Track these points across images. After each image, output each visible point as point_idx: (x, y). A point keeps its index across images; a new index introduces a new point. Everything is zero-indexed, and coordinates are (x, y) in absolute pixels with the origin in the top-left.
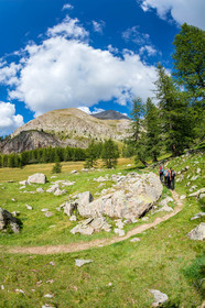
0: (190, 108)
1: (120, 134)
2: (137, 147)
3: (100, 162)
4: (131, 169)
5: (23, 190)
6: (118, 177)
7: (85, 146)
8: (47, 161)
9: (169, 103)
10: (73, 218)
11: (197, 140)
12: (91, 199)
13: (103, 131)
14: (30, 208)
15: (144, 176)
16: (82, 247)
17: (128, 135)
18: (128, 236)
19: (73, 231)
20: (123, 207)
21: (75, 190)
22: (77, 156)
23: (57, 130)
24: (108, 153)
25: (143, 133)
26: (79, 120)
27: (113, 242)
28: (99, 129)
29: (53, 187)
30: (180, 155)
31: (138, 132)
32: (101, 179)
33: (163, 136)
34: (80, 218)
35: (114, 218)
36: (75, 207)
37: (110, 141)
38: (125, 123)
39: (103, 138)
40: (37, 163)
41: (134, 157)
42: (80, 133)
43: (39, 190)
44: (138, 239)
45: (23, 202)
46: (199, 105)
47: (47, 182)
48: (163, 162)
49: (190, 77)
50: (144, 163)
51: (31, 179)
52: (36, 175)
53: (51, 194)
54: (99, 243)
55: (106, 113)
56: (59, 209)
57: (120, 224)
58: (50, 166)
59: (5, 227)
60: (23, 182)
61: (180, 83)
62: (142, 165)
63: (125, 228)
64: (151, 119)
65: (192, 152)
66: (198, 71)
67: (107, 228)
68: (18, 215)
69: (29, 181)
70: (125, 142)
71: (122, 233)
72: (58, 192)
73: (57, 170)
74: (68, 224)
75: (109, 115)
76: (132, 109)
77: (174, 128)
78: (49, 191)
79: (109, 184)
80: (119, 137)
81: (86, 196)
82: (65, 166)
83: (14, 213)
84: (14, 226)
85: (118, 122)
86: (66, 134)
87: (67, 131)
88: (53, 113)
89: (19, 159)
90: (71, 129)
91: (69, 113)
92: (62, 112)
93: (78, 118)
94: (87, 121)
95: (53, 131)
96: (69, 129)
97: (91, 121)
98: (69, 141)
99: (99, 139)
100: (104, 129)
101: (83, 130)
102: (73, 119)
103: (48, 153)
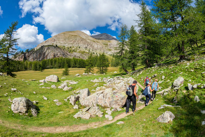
0: (162, 35)
1: (110, 50)
2: (122, 60)
3: (96, 69)
4: (117, 75)
5: (42, 86)
6: (108, 79)
7: (86, 58)
8: (60, 67)
9: (147, 30)
10: (76, 107)
11: (164, 58)
12: (89, 94)
13: (99, 48)
14: (46, 99)
15: (126, 79)
16: (82, 128)
17: (116, 51)
18: (115, 120)
19: (76, 116)
20: (111, 100)
21: (78, 88)
22: (80, 64)
23: (67, 46)
24: (101, 63)
25: (126, 51)
26: (82, 39)
27: (104, 124)
28: (96, 46)
29: (63, 85)
30: (151, 67)
31: (123, 50)
32: (96, 80)
33: (140, 53)
34: (81, 107)
35: (105, 107)
36: (77, 99)
37: (103, 55)
38: (114, 43)
39: (98, 53)
40: (52, 68)
41: (119, 67)
42: (83, 49)
43: (53, 86)
44: (122, 122)
45: (41, 94)
46: (168, 33)
47: (58, 81)
48: (139, 71)
49: (165, 13)
50: (126, 71)
51: (48, 79)
52: (51, 76)
53: (61, 89)
54: (94, 125)
56: (66, 100)
57: (109, 111)
58: (61, 71)
59: (26, 112)
60: (42, 81)
61: (157, 17)
62: (124, 72)
63: (112, 114)
64: (133, 41)
65: (159, 65)
66: (171, 10)
67: (100, 114)
68: (37, 103)
69: (46, 80)
70: (113, 56)
71: (111, 118)
72: (66, 89)
73: (66, 73)
74: (72, 111)
75: (103, 37)
76: (119, 33)
77: (148, 48)
78: (60, 87)
79: (101, 84)
80: (110, 53)
81: (86, 91)
82: (71, 71)
83: (34, 102)
84: (33, 111)
85: (110, 42)
86: (73, 49)
87: (74, 47)
88: (64, 34)
89: (40, 65)
90: (76, 46)
91: (76, 34)
92: (71, 34)
93: (81, 38)
94: (88, 41)
95: (64, 46)
96: (75, 46)
97: (91, 40)
98: (75, 53)
99: (95, 53)
100: (99, 46)
101: (85, 46)
102: (78, 38)
103: (60, 61)
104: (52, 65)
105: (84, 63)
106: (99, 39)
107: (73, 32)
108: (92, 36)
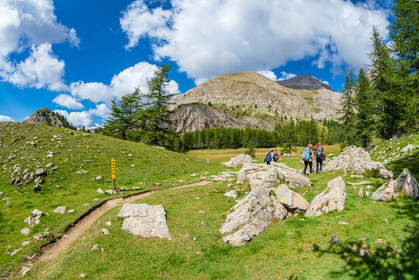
1: (318, 111)
7: (271, 128)
8: (221, 146)
13: (295, 107)
23: (229, 103)
26: (261, 90)
28: (289, 103)
39: (294, 117)
40: (205, 148)
42: (263, 110)
55: (298, 79)
70: (325, 123)
75: (302, 83)
80: (317, 116)
85: (316, 93)
86: (244, 109)
87: (244, 106)
88: (222, 79)
89: (180, 143)
90: (250, 103)
91: (246, 80)
92: (236, 78)
93: (259, 87)
94: (272, 92)
95: (224, 105)
96: (247, 103)
97: (278, 91)
98: (248, 119)
99: (289, 118)
100: (296, 103)
101: (267, 105)
102: (252, 88)
103: (221, 134)
104: (204, 142)
105: (268, 138)
106: (295, 88)
107: (241, 74)
108: (280, 83)
